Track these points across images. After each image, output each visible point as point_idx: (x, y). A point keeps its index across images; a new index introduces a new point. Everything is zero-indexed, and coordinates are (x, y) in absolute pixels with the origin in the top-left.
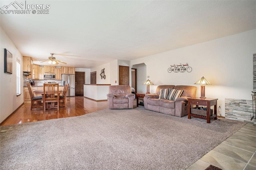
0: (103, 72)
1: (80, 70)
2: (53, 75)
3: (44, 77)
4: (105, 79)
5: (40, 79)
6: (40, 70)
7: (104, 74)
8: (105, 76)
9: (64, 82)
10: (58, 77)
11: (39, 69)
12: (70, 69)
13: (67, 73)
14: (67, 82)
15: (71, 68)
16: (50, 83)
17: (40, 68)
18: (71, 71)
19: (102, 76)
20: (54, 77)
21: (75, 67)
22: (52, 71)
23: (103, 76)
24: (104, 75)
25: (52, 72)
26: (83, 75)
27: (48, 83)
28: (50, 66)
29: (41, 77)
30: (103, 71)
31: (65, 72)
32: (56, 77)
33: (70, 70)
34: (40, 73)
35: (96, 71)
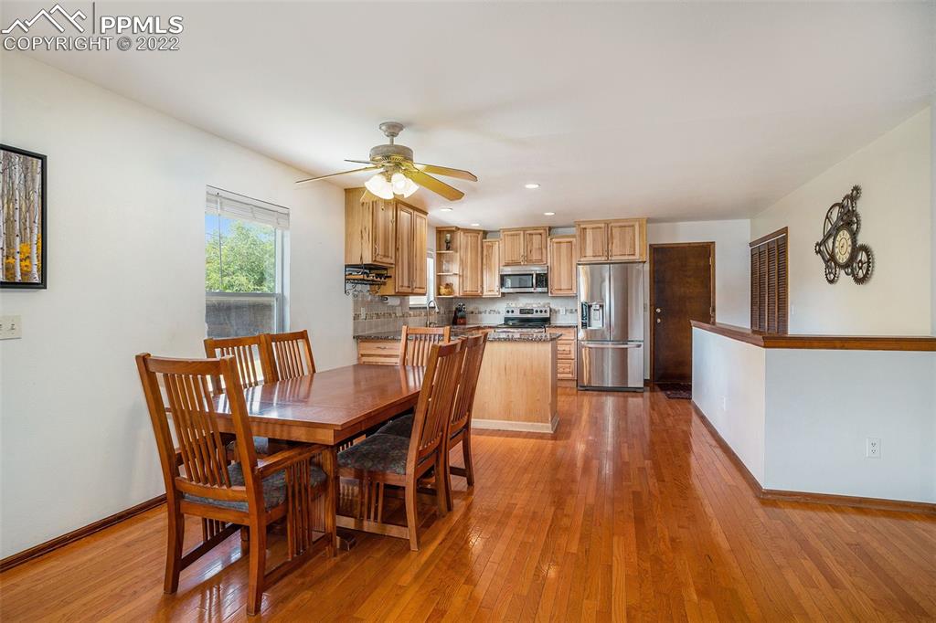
0: (848, 224)
1: (686, 234)
2: (537, 274)
3: (502, 284)
4: (859, 281)
5: (485, 293)
6: (485, 253)
7: (854, 235)
8: (863, 256)
9: (587, 308)
10: (559, 280)
11: (482, 248)
12: (616, 232)
13: (603, 259)
14: (602, 306)
15: (626, 225)
16: (530, 311)
17: (485, 245)
18: (623, 244)
19: (831, 260)
20: (542, 280)
21: (649, 220)
22: (533, 251)
23: (843, 257)
24: (856, 249)
25: (535, 256)
26: (702, 263)
27: (522, 311)
28: (524, 230)
29: (491, 285)
30: (847, 217)
31: (589, 252)
32: (554, 281)
33: (616, 241)
34: (484, 267)
35: (785, 230)
